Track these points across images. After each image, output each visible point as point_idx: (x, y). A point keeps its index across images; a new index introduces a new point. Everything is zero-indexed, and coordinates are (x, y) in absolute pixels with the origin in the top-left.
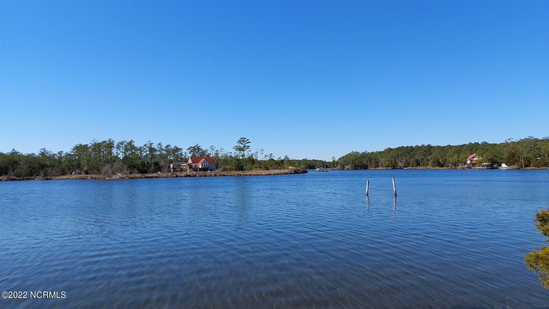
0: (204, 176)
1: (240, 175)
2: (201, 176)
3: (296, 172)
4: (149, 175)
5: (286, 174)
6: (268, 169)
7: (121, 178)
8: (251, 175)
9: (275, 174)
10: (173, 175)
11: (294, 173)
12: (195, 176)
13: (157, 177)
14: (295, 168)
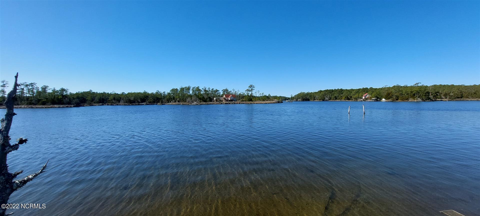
0: (234, 104)
1: (252, 103)
2: (233, 104)
3: (278, 102)
4: (209, 103)
5: (274, 103)
6: (264, 101)
7: (197, 104)
8: (257, 103)
9: (269, 103)
10: (220, 103)
11: (278, 103)
12: (230, 104)
13: (212, 104)
14: (277, 100)
